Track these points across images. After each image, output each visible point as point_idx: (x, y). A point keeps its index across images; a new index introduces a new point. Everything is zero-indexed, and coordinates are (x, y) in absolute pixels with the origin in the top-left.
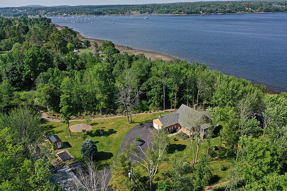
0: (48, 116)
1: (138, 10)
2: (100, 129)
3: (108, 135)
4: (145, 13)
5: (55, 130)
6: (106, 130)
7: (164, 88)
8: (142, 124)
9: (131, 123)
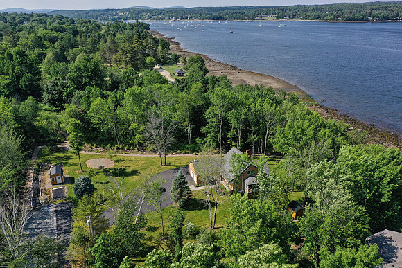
0: (70, 145)
1: (274, 14)
2: (123, 168)
3: (127, 176)
4: (283, 18)
5: (70, 162)
6: (129, 170)
7: (221, 123)
8: (177, 169)
9: (166, 165)
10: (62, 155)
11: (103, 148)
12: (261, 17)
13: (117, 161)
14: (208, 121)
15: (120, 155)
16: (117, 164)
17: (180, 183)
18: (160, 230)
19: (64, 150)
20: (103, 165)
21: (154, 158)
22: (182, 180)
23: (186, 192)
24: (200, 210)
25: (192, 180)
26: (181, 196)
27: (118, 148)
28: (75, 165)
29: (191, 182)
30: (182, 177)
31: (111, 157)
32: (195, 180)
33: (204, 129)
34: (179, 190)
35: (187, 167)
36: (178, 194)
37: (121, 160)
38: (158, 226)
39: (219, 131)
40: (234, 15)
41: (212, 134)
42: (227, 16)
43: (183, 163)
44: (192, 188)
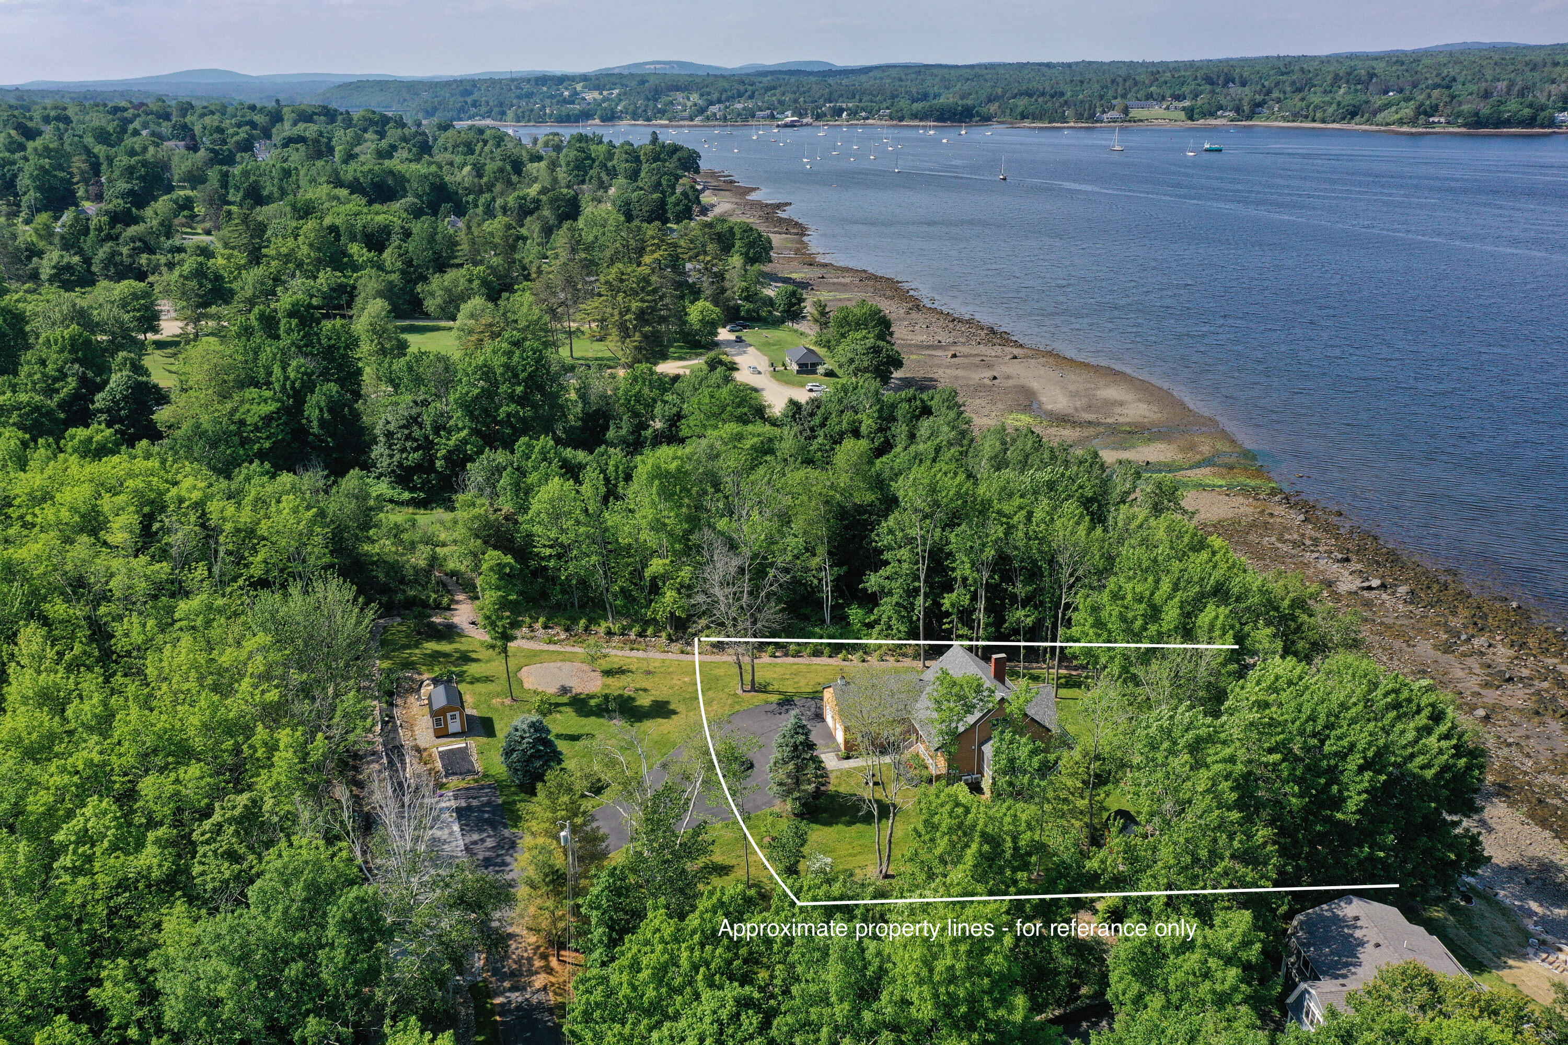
0: (471, 619)
1: (1179, 98)
2: (627, 693)
3: (640, 720)
4: (1212, 114)
5: (472, 669)
6: (644, 701)
7: (923, 568)
8: (787, 702)
9: (754, 689)
10: (445, 647)
11: (567, 630)
12: (1126, 111)
13: (608, 673)
14: (886, 556)
15: (618, 654)
16: (609, 680)
17: (795, 747)
18: (740, 873)
19: (450, 632)
20: (568, 684)
21: (718, 665)
22: (801, 738)
23: (810, 770)
24: (849, 824)
25: (831, 736)
26: (798, 783)
27: (609, 633)
28: (487, 679)
29: (826, 746)
30: (800, 728)
31: (594, 659)
32: (840, 737)
33: (873, 581)
34: (791, 766)
35: (816, 696)
36: (789, 775)
37: (621, 671)
38: (733, 862)
39: (917, 590)
40: (1022, 103)
41: (895, 599)
42: (993, 108)
43: (805, 685)
44: (830, 761)
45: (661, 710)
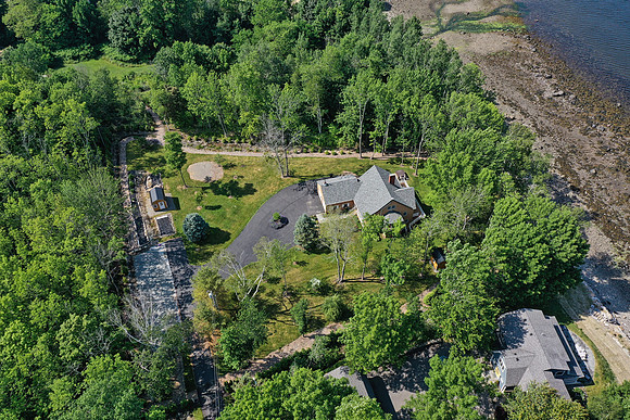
0: (164, 136)
2: (234, 180)
3: (241, 196)
5: (167, 168)
6: (242, 184)
7: (361, 117)
8: (302, 183)
9: (288, 175)
13: (226, 167)
14: (346, 109)
19: (156, 145)
20: (209, 175)
25: (320, 204)
28: (175, 174)
29: (319, 209)
32: (324, 205)
33: (339, 118)
35: (315, 180)
37: (231, 165)
38: (281, 276)
39: (358, 126)
41: (349, 128)
43: (310, 171)
44: (320, 218)
45: (249, 190)
